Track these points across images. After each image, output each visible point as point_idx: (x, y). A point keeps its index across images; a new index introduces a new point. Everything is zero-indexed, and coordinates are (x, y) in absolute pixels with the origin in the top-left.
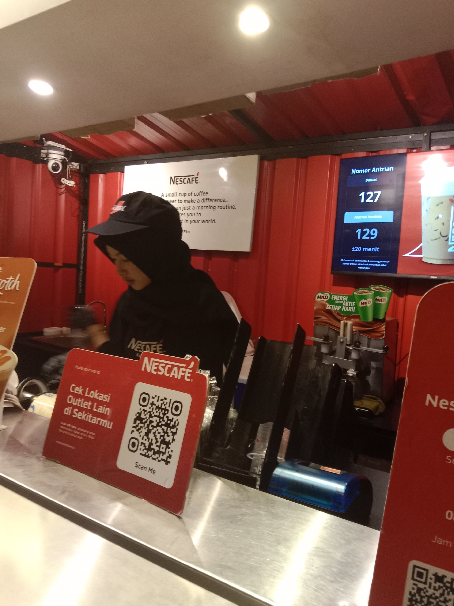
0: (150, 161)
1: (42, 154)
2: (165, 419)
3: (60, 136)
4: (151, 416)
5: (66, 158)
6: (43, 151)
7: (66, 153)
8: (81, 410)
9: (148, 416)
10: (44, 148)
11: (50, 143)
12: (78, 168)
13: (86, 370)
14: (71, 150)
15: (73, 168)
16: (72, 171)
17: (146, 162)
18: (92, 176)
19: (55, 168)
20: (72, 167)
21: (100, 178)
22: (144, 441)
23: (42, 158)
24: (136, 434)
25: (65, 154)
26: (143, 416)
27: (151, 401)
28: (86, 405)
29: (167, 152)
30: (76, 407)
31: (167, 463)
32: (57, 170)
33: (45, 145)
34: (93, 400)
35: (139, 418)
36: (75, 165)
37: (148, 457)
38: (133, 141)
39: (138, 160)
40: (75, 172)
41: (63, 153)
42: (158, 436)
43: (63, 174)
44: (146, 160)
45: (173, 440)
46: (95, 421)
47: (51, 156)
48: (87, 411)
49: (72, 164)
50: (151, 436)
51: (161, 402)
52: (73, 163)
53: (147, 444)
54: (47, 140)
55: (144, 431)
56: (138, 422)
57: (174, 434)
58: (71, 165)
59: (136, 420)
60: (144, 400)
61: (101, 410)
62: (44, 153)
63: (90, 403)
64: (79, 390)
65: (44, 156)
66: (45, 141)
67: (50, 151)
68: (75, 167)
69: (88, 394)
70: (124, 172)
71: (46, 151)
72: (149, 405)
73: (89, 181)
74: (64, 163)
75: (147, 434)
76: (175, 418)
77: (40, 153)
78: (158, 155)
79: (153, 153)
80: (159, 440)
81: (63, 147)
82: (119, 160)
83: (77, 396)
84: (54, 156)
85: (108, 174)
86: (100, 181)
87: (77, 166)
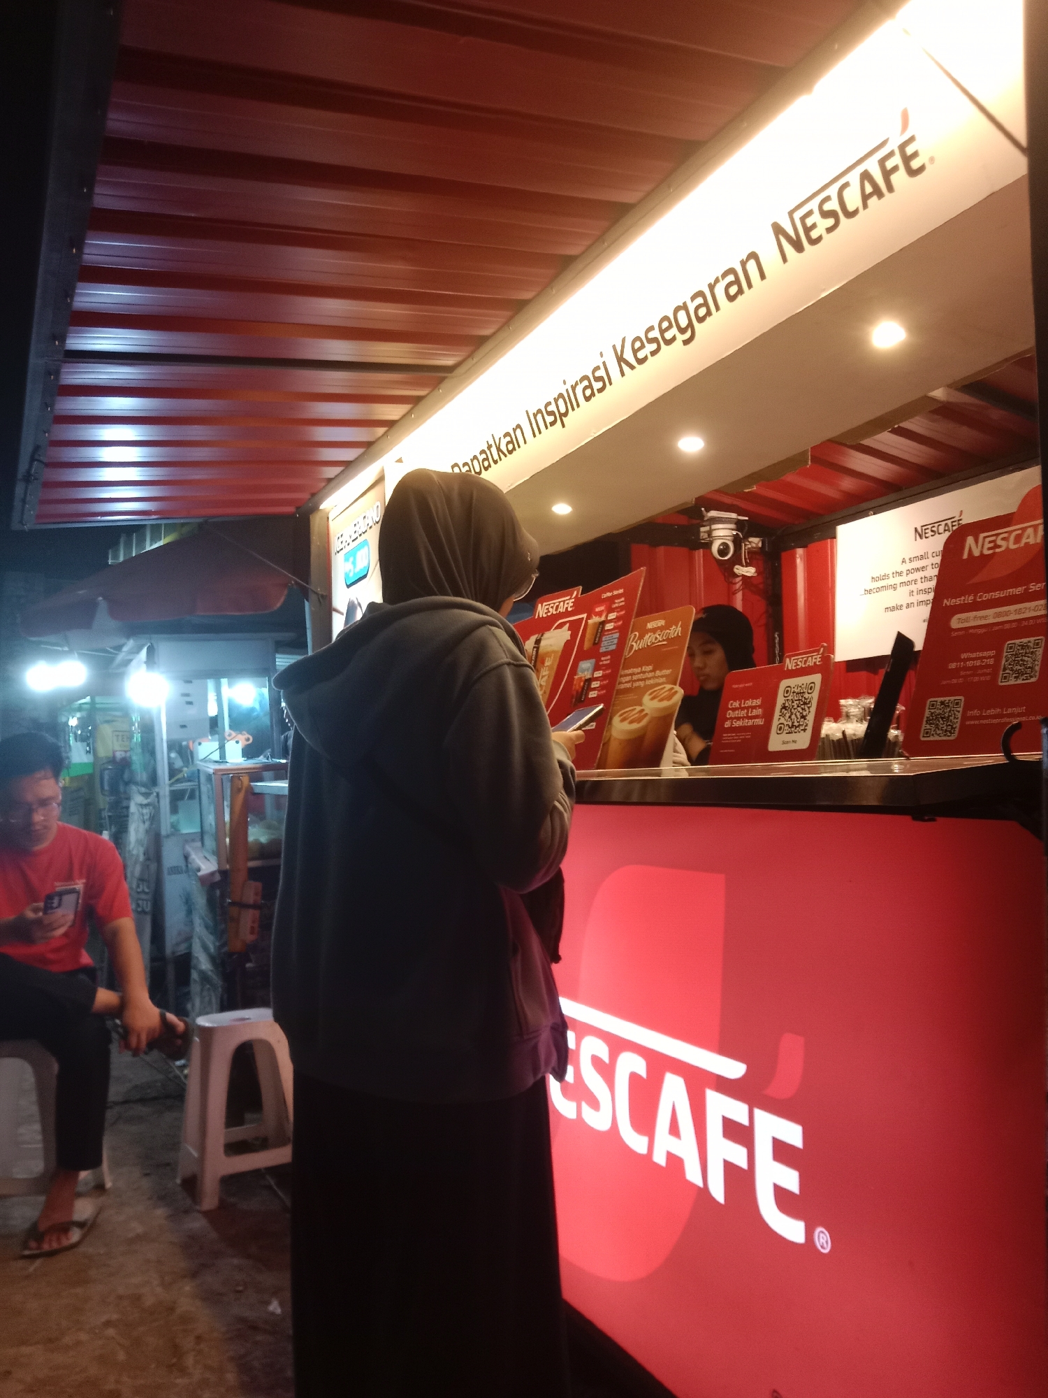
0: (878, 509)
1: (702, 534)
2: (803, 699)
3: (727, 500)
4: (793, 702)
5: (740, 533)
6: (702, 529)
7: (739, 525)
8: (738, 719)
9: (790, 703)
10: (704, 524)
11: (713, 513)
12: (760, 545)
13: (741, 686)
14: (747, 518)
15: (752, 547)
16: (751, 553)
17: (872, 512)
18: (784, 555)
19: (723, 552)
20: (750, 546)
21: (798, 556)
22: (788, 723)
23: (703, 539)
24: (782, 720)
25: (737, 527)
26: (787, 705)
27: (792, 691)
28: (743, 713)
29: (906, 489)
30: (735, 718)
31: (804, 730)
32: (726, 554)
33: (706, 519)
34: (747, 708)
35: (784, 707)
36: (755, 542)
37: (792, 733)
38: (847, 484)
39: (860, 512)
40: (755, 553)
41: (732, 526)
42: (798, 714)
43: (736, 560)
44: (870, 509)
45: (809, 712)
46: (750, 723)
47: (715, 533)
48: (743, 718)
49: (749, 542)
50: (793, 717)
51: (799, 688)
52: (751, 539)
53: (790, 724)
54: (708, 511)
55: (788, 715)
56: (783, 710)
57: (809, 708)
58: (747, 543)
59: (781, 709)
60: (787, 692)
61: (755, 712)
62: (704, 532)
63: (746, 711)
64: (736, 704)
65: (706, 536)
66: (705, 512)
67: (714, 527)
68: (754, 545)
69: (744, 704)
70: (835, 537)
71: (707, 528)
72: (792, 694)
73: (780, 565)
74: (737, 541)
75: (790, 717)
76: (810, 695)
77: (699, 532)
78: (892, 496)
79: (881, 495)
80: (799, 717)
81: (734, 516)
82: (827, 518)
83: (734, 710)
84: (721, 533)
85: (810, 546)
86: (798, 561)
87: (758, 543)
